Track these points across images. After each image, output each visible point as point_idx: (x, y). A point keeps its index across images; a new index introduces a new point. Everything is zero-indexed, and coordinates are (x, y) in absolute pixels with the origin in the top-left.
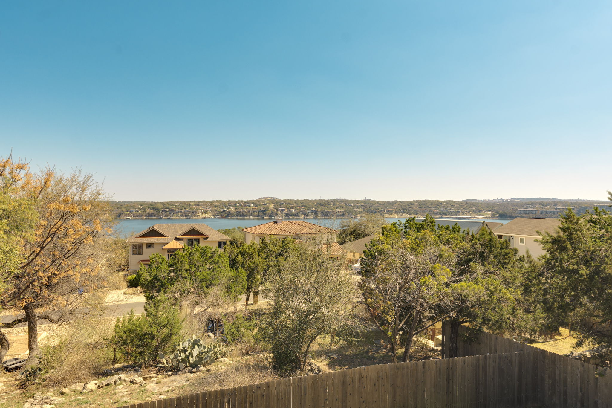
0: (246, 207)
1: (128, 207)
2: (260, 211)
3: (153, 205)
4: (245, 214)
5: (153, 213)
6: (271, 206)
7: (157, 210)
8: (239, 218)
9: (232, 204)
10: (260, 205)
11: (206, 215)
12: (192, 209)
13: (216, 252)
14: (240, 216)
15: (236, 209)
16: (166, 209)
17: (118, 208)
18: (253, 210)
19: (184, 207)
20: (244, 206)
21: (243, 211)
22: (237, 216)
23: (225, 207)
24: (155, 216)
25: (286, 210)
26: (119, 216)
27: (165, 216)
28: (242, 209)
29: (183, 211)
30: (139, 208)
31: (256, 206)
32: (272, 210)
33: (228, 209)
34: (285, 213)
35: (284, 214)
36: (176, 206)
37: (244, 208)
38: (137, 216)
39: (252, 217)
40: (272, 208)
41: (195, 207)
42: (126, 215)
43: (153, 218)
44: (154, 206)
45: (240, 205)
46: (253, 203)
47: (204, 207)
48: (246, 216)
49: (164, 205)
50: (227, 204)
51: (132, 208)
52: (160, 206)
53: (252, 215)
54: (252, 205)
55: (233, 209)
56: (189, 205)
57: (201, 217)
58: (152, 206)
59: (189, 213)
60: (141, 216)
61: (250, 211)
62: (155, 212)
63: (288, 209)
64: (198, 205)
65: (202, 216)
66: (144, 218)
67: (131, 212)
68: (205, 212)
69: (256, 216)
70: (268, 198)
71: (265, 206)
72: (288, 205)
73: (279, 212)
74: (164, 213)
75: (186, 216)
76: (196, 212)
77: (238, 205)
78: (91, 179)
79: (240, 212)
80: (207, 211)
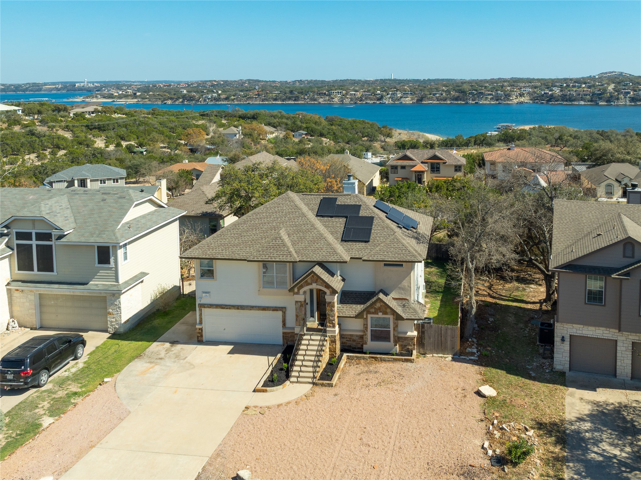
0: (575, 89)
1: (431, 89)
2: (594, 94)
3: (459, 86)
4: (574, 98)
5: (459, 97)
6: (611, 87)
7: (463, 92)
8: (565, 103)
9: (558, 84)
10: (594, 86)
11: (522, 99)
12: (504, 91)
14: (567, 101)
15: (561, 91)
16: (474, 91)
17: (421, 90)
18: (584, 93)
19: (495, 88)
20: (574, 86)
21: (570, 94)
22: (563, 100)
23: (548, 88)
24: (461, 100)
25: (632, 93)
26: (421, 100)
27: (473, 100)
28: (569, 91)
29: (493, 93)
30: (443, 90)
31: (589, 87)
32: (610, 93)
33: (550, 91)
34: (630, 97)
35: (628, 99)
36: (485, 87)
37: (573, 90)
38: (441, 100)
39: (582, 103)
40: (612, 90)
41: (509, 88)
42: (429, 99)
43: (459, 102)
44: (460, 88)
45: (568, 86)
46: (585, 83)
47: (521, 88)
48: (574, 100)
49: (472, 86)
50: (549, 84)
51: (436, 90)
52: (466, 87)
53: (582, 99)
54: (584, 86)
55: (557, 91)
56: (502, 86)
57: (515, 101)
58: (458, 88)
59: (501, 96)
60: (445, 100)
61: (579, 94)
62: (461, 95)
63: (635, 91)
64: (514, 86)
65: (517, 100)
66: (449, 102)
67: (434, 95)
68: (521, 95)
69: (588, 101)
70: (612, 72)
71: (600, 87)
72: (637, 85)
73: (622, 96)
74: (471, 96)
75: (497, 100)
76: (509, 95)
77: (565, 85)
79: (566, 95)
80: (523, 94)
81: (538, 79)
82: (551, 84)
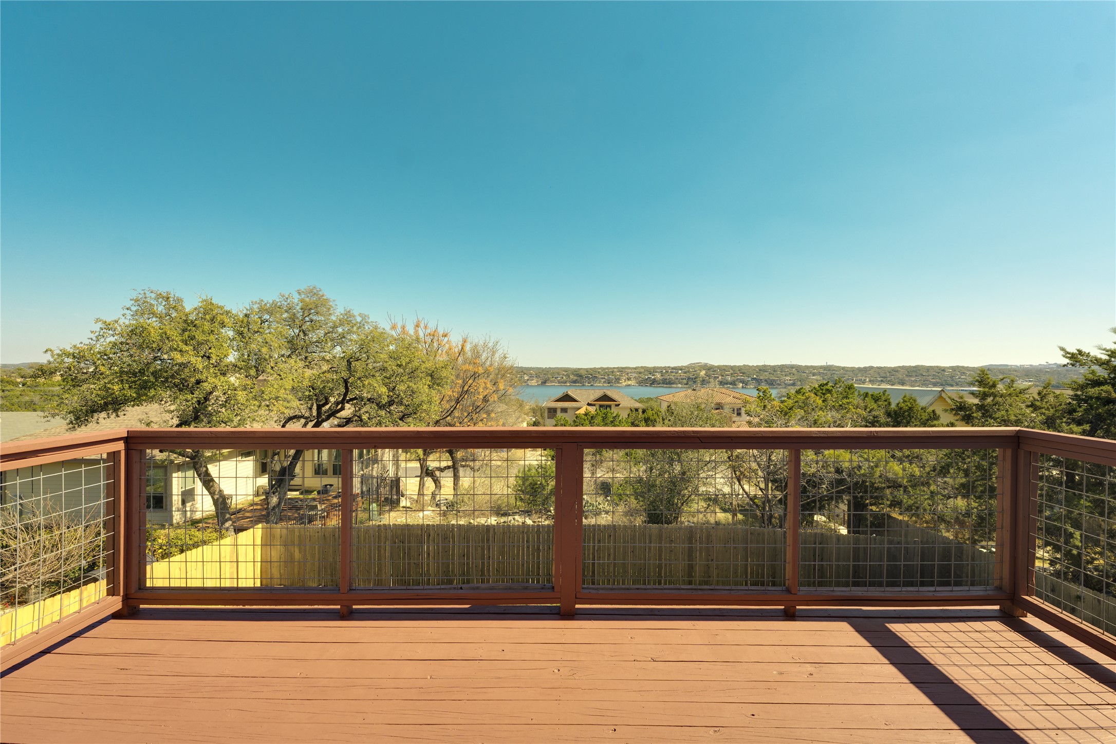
0: (673, 374)
1: (553, 373)
2: (689, 378)
4: (672, 382)
5: (577, 380)
6: (703, 373)
7: (581, 376)
8: (665, 386)
9: (658, 370)
10: (689, 372)
11: (630, 383)
12: (615, 375)
13: (617, 417)
14: (667, 384)
15: (662, 376)
16: (589, 376)
17: (545, 374)
18: (681, 377)
19: (608, 373)
20: (671, 372)
21: (670, 378)
22: (663, 383)
23: (650, 374)
24: (578, 383)
25: (720, 378)
26: (545, 382)
27: (589, 383)
28: (669, 375)
29: (606, 377)
30: (564, 375)
31: (685, 373)
32: (703, 377)
33: (653, 375)
34: (718, 381)
35: (717, 383)
36: (599, 372)
37: (671, 375)
38: (562, 382)
39: (680, 385)
40: (703, 375)
41: (618, 373)
42: (552, 382)
43: (577, 384)
44: (578, 373)
45: (667, 372)
46: (681, 370)
47: (628, 374)
48: (673, 383)
49: (587, 371)
50: (654, 370)
51: (559, 374)
52: (583, 373)
53: (680, 383)
54: (680, 372)
55: (658, 376)
56: (613, 372)
57: (624, 384)
58: (576, 373)
59: (612, 380)
60: (566, 383)
61: (677, 379)
62: (579, 378)
63: (722, 376)
64: (622, 371)
65: (626, 383)
66: (568, 384)
67: (556, 378)
68: (629, 379)
69: (685, 384)
70: (699, 363)
71: (694, 373)
72: (723, 371)
73: (712, 380)
74: (587, 379)
75: (609, 383)
76: (619, 379)
77: (664, 371)
79: (666, 379)
80: (631, 378)
81: (642, 367)
82: (652, 371)
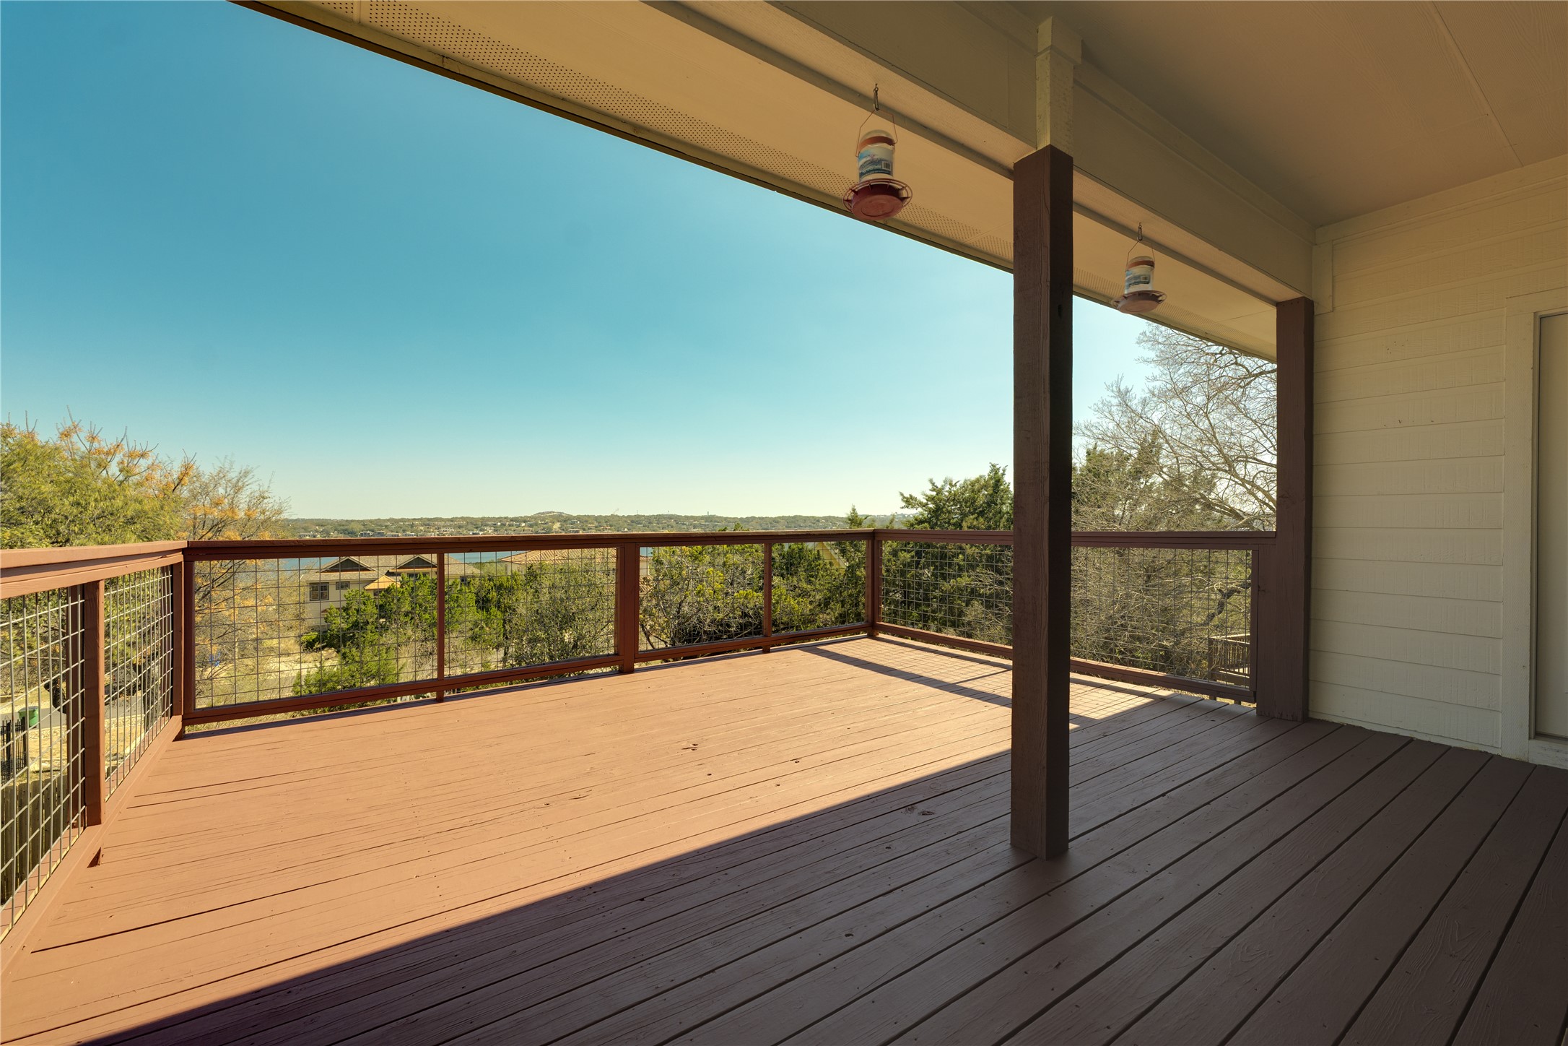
0: (513, 528)
1: (295, 528)
3: (343, 525)
6: (557, 526)
7: (352, 533)
9: (489, 523)
10: (536, 524)
12: (416, 531)
15: (495, 530)
16: (368, 532)
18: (525, 532)
19: (401, 528)
20: (510, 525)
21: (508, 534)
23: (477, 528)
25: (581, 532)
28: (506, 530)
29: (400, 534)
30: (317, 531)
31: (531, 526)
32: (557, 532)
33: (481, 530)
36: (386, 526)
37: (510, 530)
40: (557, 529)
41: (422, 528)
44: (346, 527)
45: (503, 525)
46: (524, 522)
47: (439, 528)
49: (364, 525)
51: (303, 530)
52: (356, 527)
54: (523, 524)
55: (490, 531)
56: (412, 526)
58: (342, 527)
63: (584, 530)
64: (429, 525)
70: (550, 512)
71: (545, 526)
72: (585, 523)
77: (499, 524)
78: (250, 476)
81: (462, 518)
82: (480, 523)
